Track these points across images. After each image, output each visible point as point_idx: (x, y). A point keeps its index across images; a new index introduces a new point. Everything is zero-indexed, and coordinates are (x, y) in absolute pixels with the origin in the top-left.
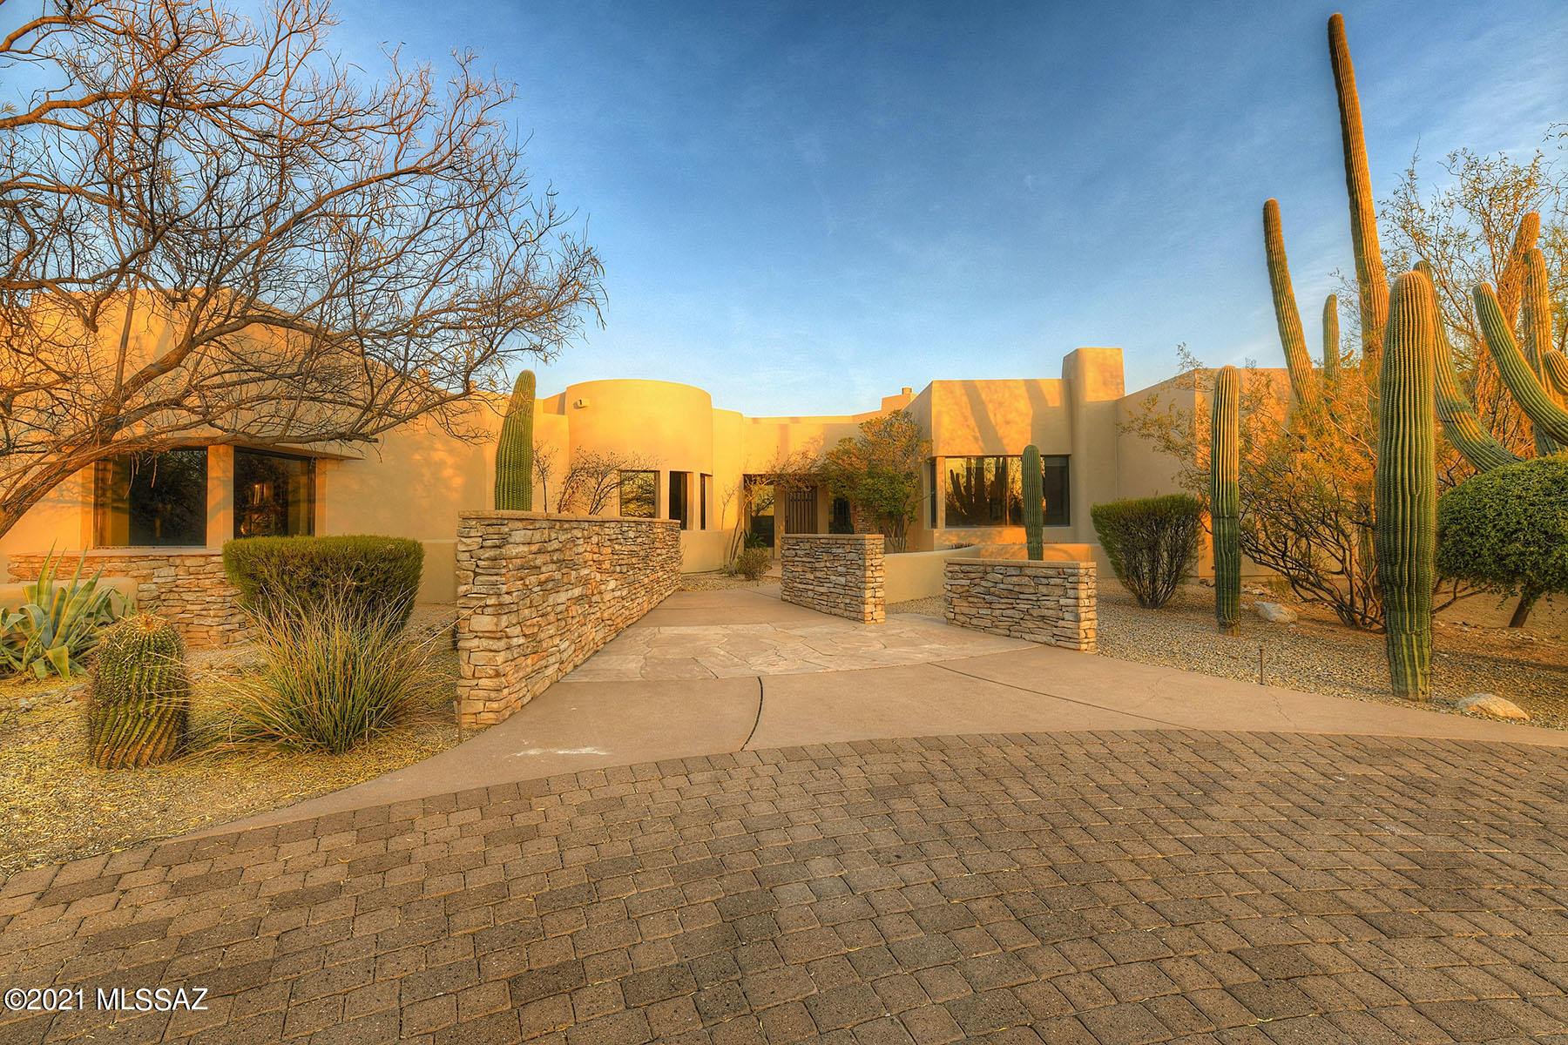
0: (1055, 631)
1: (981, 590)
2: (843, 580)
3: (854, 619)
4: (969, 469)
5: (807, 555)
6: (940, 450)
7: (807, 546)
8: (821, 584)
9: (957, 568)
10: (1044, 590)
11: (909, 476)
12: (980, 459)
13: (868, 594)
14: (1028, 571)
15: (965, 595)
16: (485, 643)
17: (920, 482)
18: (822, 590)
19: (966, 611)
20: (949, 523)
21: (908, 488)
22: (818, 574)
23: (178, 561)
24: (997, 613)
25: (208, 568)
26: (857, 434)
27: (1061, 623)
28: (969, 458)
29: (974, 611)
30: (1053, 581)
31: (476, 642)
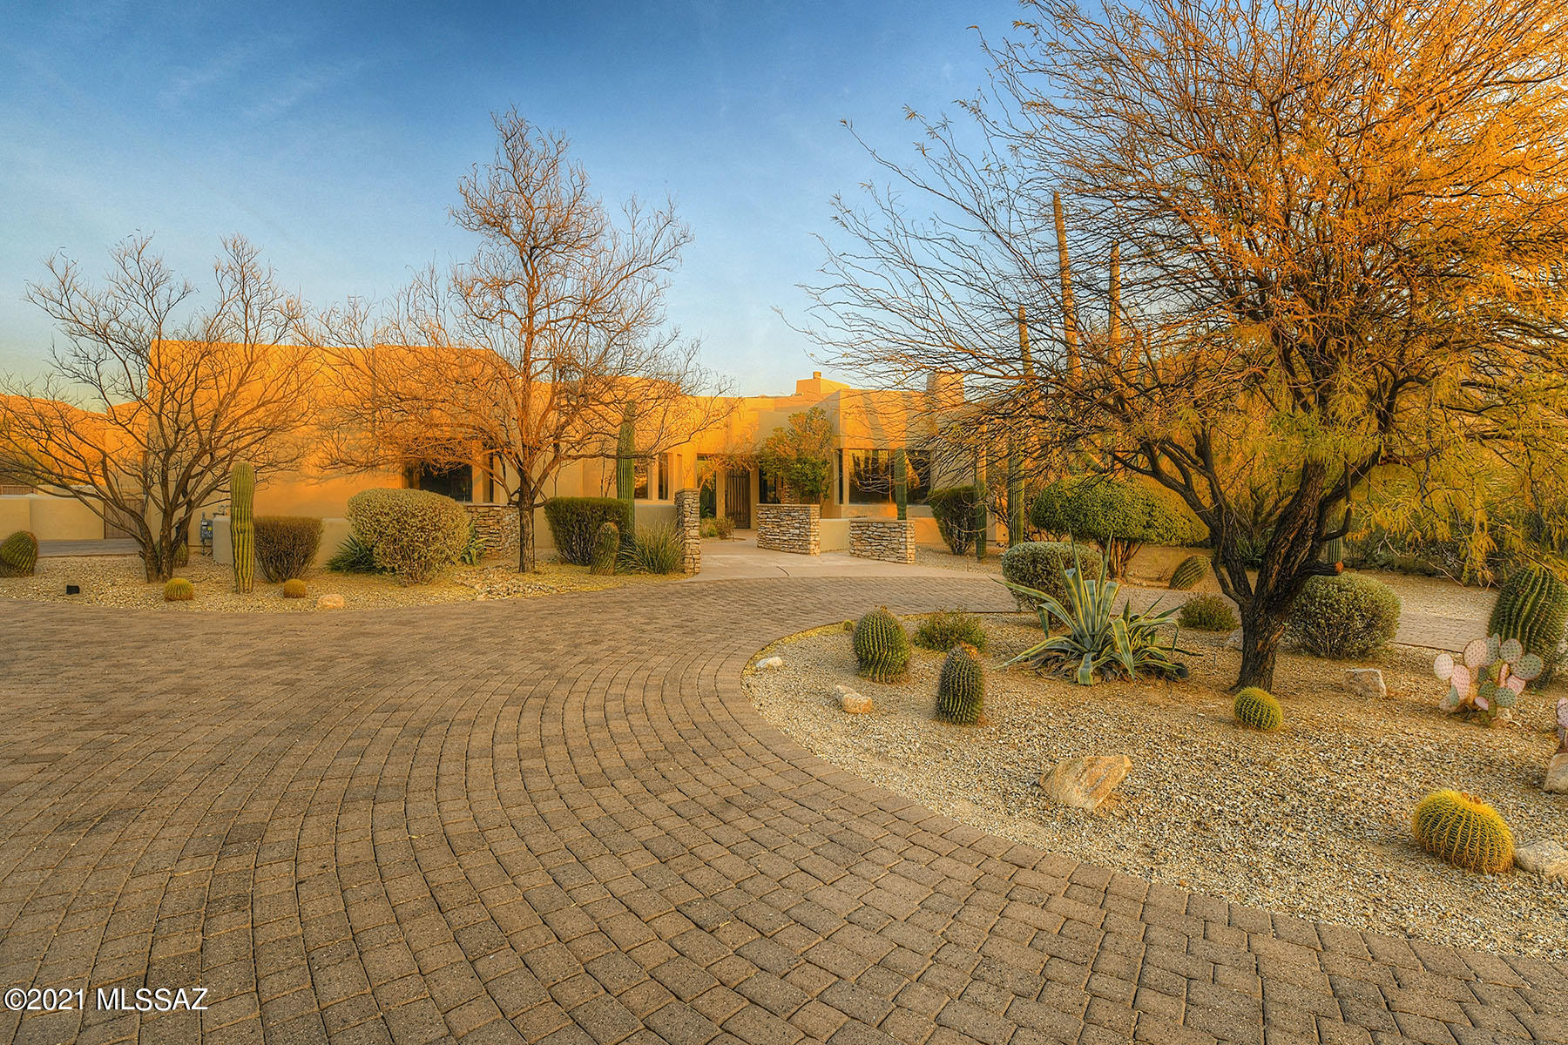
0: (898, 555)
1: (867, 536)
2: (797, 531)
3: (804, 554)
4: (867, 459)
5: (775, 517)
6: (846, 444)
7: (775, 511)
8: (784, 535)
9: (855, 524)
10: (893, 534)
11: (825, 463)
12: (876, 451)
13: (812, 538)
14: (887, 525)
15: (859, 540)
16: (695, 541)
17: (832, 467)
18: (785, 538)
19: (859, 548)
20: (851, 501)
21: (824, 472)
22: (782, 529)
23: (473, 509)
24: (874, 548)
25: (491, 513)
26: (787, 425)
27: (900, 551)
28: (867, 450)
29: (863, 548)
30: (897, 530)
31: (691, 541)
